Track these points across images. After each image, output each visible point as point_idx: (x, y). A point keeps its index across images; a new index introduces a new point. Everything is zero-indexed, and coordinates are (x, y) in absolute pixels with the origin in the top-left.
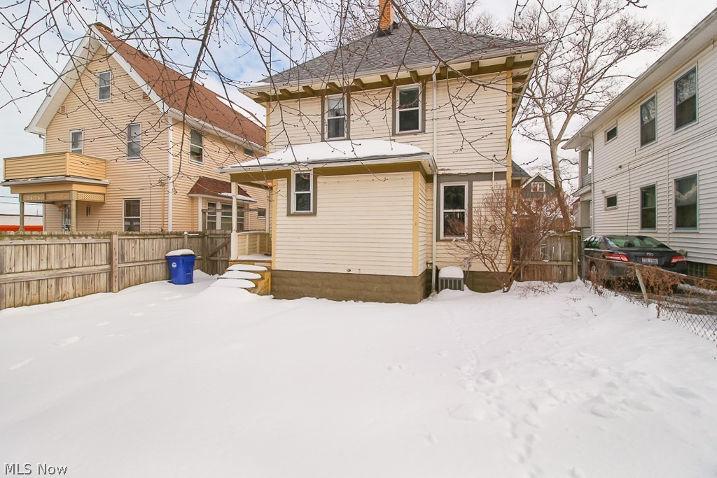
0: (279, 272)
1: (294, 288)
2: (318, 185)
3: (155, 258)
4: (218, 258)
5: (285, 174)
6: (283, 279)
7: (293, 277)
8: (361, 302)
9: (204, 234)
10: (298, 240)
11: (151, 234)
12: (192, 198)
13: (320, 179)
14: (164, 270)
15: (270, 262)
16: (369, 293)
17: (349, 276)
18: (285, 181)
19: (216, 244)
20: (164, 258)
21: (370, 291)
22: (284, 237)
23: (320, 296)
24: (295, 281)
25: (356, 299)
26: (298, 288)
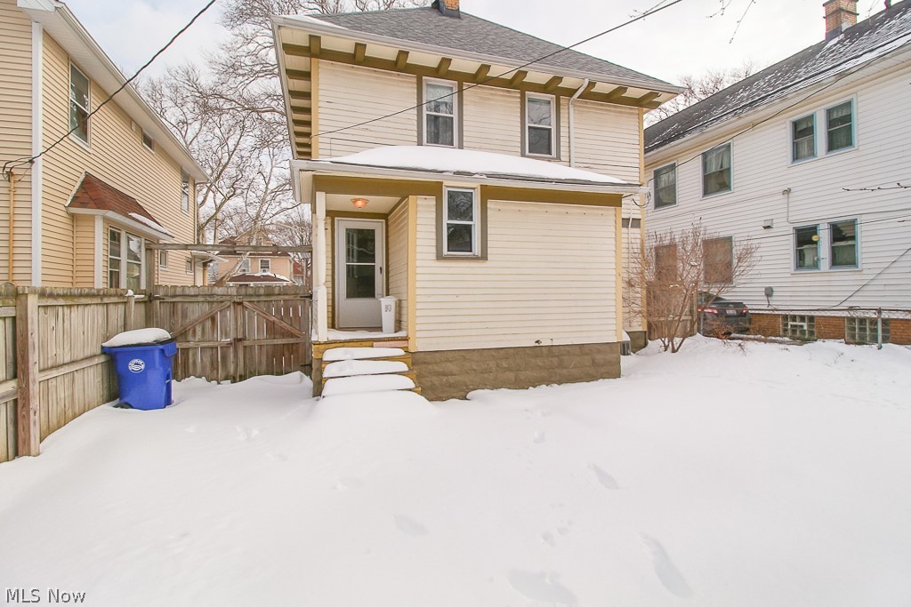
0: (422, 355)
1: (451, 379)
2: (489, 212)
3: (88, 353)
4: (191, 344)
5: (433, 189)
6: (430, 367)
7: (448, 361)
8: (556, 385)
9: (150, 296)
10: (455, 298)
11: (81, 295)
12: (73, 217)
13: (491, 204)
14: (100, 379)
15: (406, 339)
16: (565, 371)
17: (537, 350)
18: (432, 201)
19: (184, 315)
20: (98, 351)
21: (566, 368)
22: (430, 295)
23: (495, 386)
24: (451, 367)
25: (548, 382)
26: (457, 378)
